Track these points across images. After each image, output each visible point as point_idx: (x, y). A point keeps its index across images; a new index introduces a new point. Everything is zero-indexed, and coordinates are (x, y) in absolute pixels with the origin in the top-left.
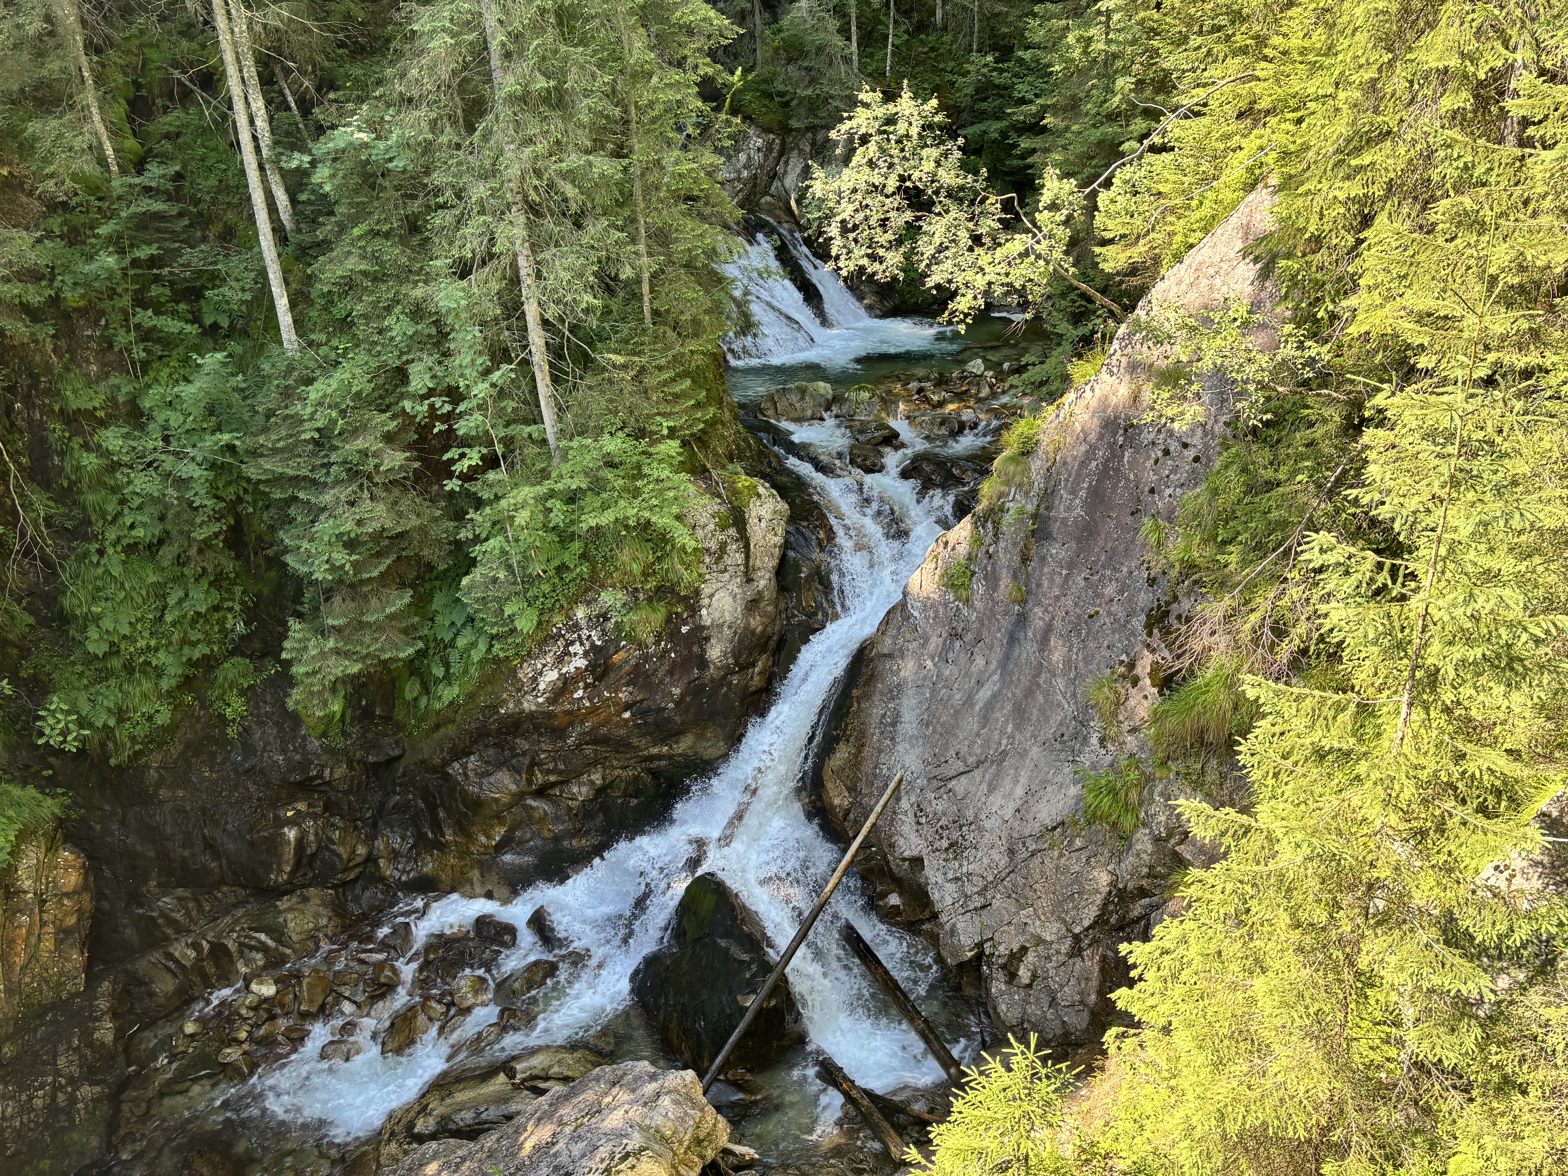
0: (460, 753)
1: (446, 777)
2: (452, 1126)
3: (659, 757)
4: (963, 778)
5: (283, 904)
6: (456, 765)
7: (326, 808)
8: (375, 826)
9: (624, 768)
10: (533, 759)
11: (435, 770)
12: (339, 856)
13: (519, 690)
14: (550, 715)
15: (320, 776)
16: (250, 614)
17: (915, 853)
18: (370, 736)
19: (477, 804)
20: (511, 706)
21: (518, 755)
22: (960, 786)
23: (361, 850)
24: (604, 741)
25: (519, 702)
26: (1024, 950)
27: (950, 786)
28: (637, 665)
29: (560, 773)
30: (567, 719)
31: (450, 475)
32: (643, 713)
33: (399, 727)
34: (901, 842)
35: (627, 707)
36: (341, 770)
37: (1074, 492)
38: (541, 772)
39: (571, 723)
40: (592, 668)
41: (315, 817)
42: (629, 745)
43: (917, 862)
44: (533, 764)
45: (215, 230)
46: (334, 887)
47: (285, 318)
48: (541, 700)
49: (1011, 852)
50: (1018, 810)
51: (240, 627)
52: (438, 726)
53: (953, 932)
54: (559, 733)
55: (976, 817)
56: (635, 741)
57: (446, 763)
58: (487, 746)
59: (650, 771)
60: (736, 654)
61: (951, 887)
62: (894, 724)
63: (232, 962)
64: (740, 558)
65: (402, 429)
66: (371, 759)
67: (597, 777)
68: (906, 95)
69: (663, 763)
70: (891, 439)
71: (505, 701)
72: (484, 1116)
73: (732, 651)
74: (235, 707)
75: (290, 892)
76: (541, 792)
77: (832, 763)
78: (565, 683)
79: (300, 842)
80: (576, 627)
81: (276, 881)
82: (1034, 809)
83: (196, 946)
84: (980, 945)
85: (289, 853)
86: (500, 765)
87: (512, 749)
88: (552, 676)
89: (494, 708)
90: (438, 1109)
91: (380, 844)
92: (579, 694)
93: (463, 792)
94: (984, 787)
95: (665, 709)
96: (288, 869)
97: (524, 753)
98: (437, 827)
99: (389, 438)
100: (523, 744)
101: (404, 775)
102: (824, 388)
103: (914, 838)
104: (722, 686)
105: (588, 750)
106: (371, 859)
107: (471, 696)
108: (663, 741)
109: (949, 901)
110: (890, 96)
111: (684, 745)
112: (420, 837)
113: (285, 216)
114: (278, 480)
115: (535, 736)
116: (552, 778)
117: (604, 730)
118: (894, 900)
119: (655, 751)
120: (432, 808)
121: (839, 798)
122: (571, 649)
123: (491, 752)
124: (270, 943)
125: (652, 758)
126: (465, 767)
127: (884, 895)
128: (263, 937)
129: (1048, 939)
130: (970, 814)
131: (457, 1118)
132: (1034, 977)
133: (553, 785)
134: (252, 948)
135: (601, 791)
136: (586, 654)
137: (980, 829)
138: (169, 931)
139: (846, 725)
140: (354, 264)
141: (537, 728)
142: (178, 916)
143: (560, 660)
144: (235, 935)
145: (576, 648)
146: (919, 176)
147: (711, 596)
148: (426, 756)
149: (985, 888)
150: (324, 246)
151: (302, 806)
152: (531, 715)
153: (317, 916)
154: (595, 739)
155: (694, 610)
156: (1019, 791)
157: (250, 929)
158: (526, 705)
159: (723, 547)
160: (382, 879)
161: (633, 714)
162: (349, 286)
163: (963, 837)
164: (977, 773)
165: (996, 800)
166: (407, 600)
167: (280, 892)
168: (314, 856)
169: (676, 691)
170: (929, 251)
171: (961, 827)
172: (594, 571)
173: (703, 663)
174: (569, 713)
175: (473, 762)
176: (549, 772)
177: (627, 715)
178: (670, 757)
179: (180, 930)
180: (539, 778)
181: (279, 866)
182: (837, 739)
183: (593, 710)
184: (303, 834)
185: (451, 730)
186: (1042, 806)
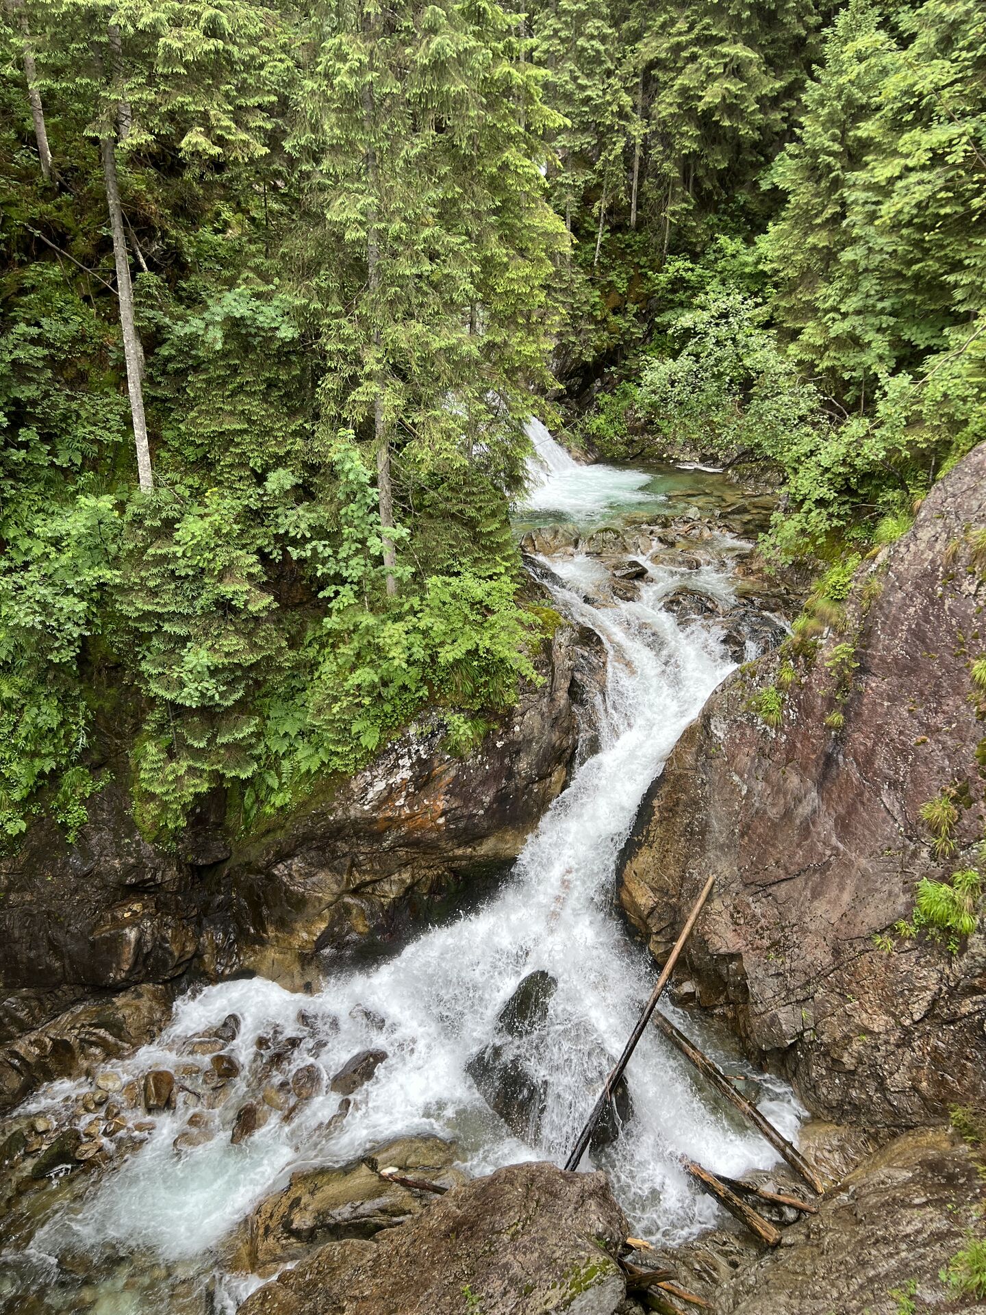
0: (283, 856)
1: (271, 878)
2: (331, 1221)
3: (462, 858)
4: (783, 885)
5: (119, 1001)
6: (281, 866)
7: (159, 909)
8: (199, 924)
9: (429, 868)
10: (353, 861)
11: (259, 872)
12: (171, 954)
13: (349, 799)
14: (374, 821)
15: (153, 879)
16: (93, 728)
17: (733, 950)
18: (200, 840)
19: (301, 903)
20: (340, 813)
21: (339, 857)
22: (782, 891)
23: (190, 948)
24: (416, 843)
25: (346, 810)
27: (770, 891)
28: (457, 776)
29: (375, 873)
30: (387, 824)
32: (456, 819)
33: (229, 832)
34: (716, 939)
35: (443, 813)
36: (172, 872)
37: (893, 635)
38: (359, 872)
39: (388, 828)
40: (415, 779)
41: (151, 917)
42: (437, 847)
43: (734, 957)
44: (353, 865)
46: (165, 982)
47: (144, 460)
48: (366, 808)
49: (836, 952)
50: (845, 915)
51: (83, 741)
52: (268, 831)
53: (772, 1022)
54: (377, 837)
55: (800, 919)
56: (443, 844)
57: (271, 864)
58: (309, 849)
59: (451, 870)
60: (539, 766)
61: (772, 982)
62: (703, 833)
63: (73, 1058)
66: (200, 862)
67: (406, 876)
69: (464, 863)
71: (334, 809)
72: (361, 1211)
73: (537, 764)
74: (77, 814)
75: (126, 989)
76: (355, 892)
77: (634, 866)
78: (390, 793)
79: (139, 941)
80: (408, 742)
81: (115, 978)
82: (861, 915)
83: (37, 1043)
84: (799, 1033)
85: (128, 954)
86: (322, 866)
87: (333, 852)
88: (380, 786)
89: (323, 815)
90: (313, 1203)
91: (205, 941)
92: (401, 802)
93: (287, 890)
94: (808, 893)
95: (476, 815)
96: (126, 967)
97: (345, 855)
98: (260, 924)
100: (342, 847)
101: (228, 875)
103: (730, 935)
104: (524, 794)
105: (402, 852)
106: (198, 955)
107: (303, 805)
108: (467, 844)
109: (769, 994)
111: (486, 848)
112: (242, 933)
115: (354, 840)
116: (368, 878)
117: (418, 834)
118: (690, 987)
119: (459, 852)
120: (256, 905)
121: (642, 897)
122: (400, 762)
123: (313, 853)
124: (110, 1038)
125: (455, 858)
126: (289, 867)
127: (679, 983)
128: (102, 1032)
129: (876, 1030)
130: (793, 917)
131: (334, 1212)
132: (860, 1062)
133: (366, 884)
134: (92, 1044)
135: (409, 889)
136: (412, 766)
137: (804, 931)
138: (13, 1029)
139: (648, 832)
141: (358, 832)
142: (22, 1015)
143: (390, 772)
144: (76, 1031)
145: (406, 762)
147: (523, 714)
148: (253, 858)
149: (808, 983)
151: (137, 907)
152: (355, 822)
153: (151, 1011)
154: (409, 842)
155: (508, 727)
156: (846, 897)
157: (91, 1025)
158: (352, 812)
160: (207, 973)
161: (447, 821)
163: (786, 938)
164: (799, 882)
165: (820, 907)
167: (117, 989)
168: (148, 954)
169: (487, 799)
171: (783, 929)
172: (432, 693)
173: (510, 775)
174: (390, 819)
175: (297, 863)
176: (365, 872)
177: (441, 821)
178: (471, 858)
179: (24, 1028)
180: (358, 878)
181: (118, 964)
182: (640, 845)
183: (411, 817)
184: (142, 933)
185: (280, 836)
186: (870, 911)
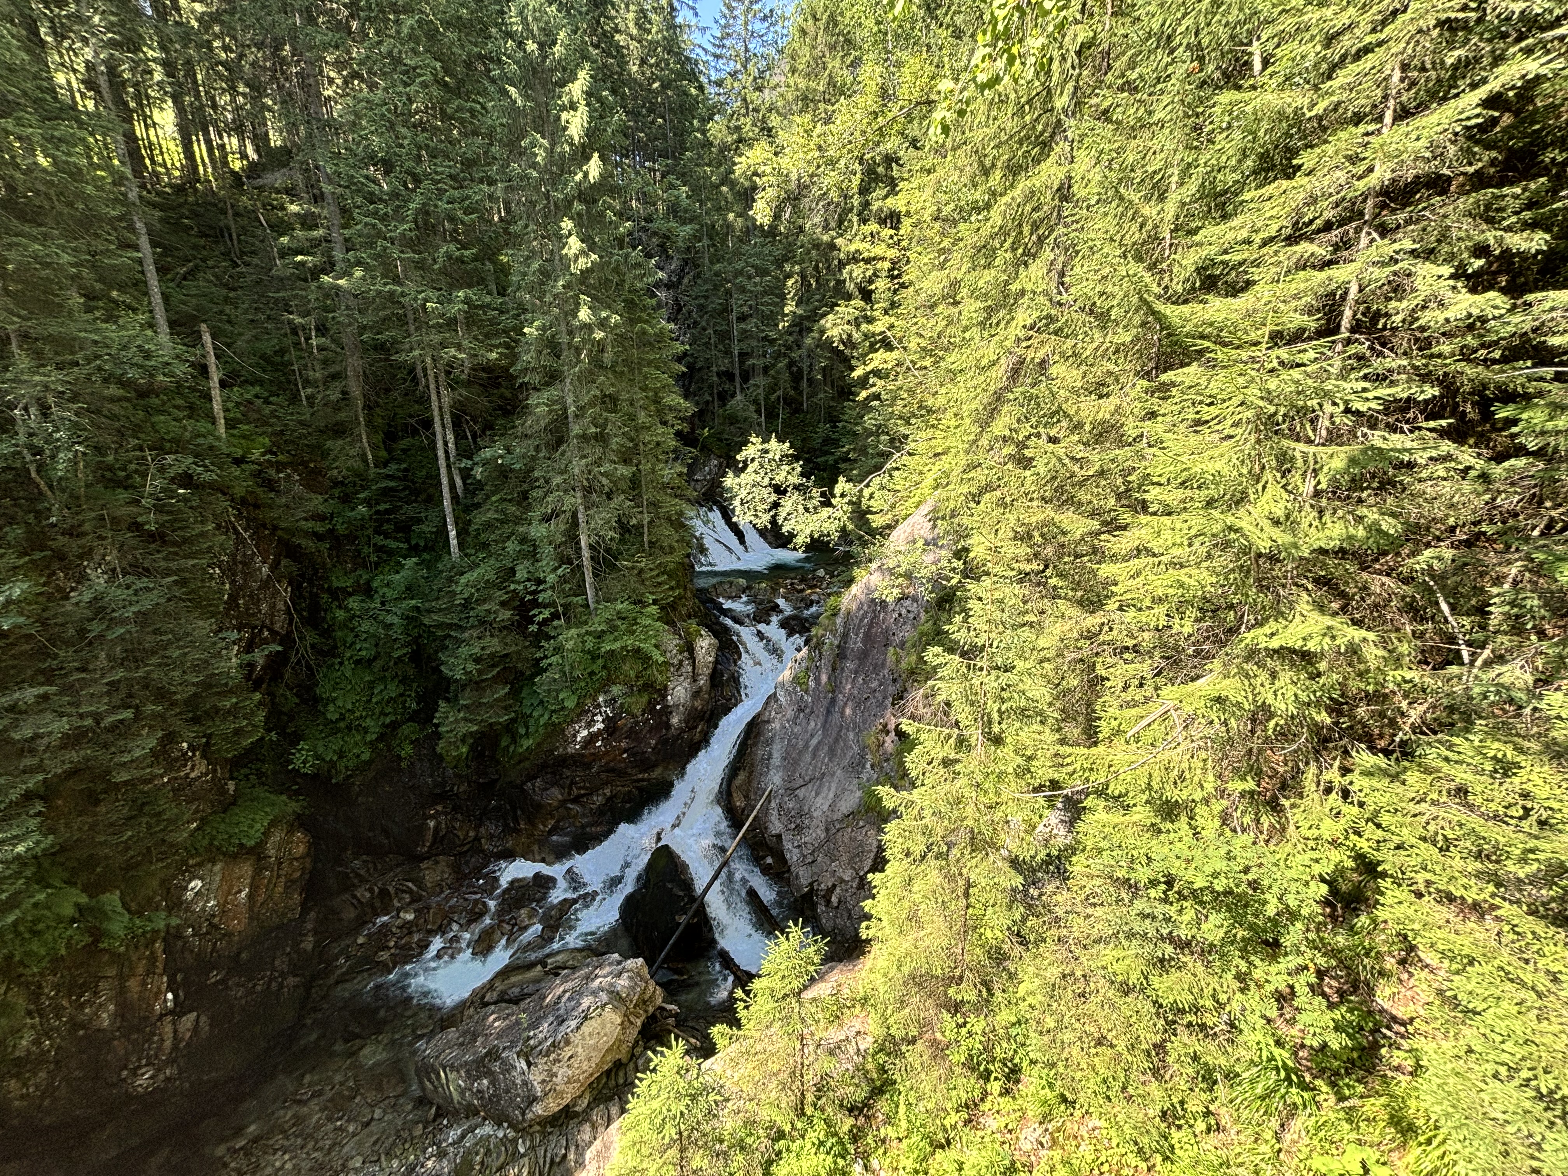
0: (532, 778)
1: (523, 791)
2: (506, 998)
3: (643, 780)
4: (802, 789)
5: (423, 865)
6: (529, 784)
7: (453, 809)
8: (480, 819)
9: (623, 786)
10: (572, 781)
11: (517, 787)
12: (458, 837)
13: (566, 741)
14: (583, 755)
15: (452, 790)
16: (420, 699)
17: (778, 832)
18: (481, 767)
19: (539, 806)
20: (561, 750)
21: (564, 779)
22: (801, 793)
23: (472, 834)
24: (613, 770)
25: (565, 748)
26: (834, 886)
27: (796, 793)
28: (632, 727)
29: (587, 789)
30: (592, 757)
31: (532, 623)
32: (634, 755)
33: (498, 762)
34: (771, 825)
35: (625, 751)
36: (464, 787)
37: (857, 635)
38: (576, 788)
39: (594, 760)
40: (606, 729)
41: (446, 814)
42: (626, 773)
43: (779, 837)
44: (572, 783)
45: (423, 496)
46: (454, 855)
47: (454, 542)
48: (578, 747)
49: (827, 830)
50: (830, 806)
51: (414, 706)
52: (520, 762)
53: (797, 877)
54: (588, 766)
55: (809, 810)
56: (629, 771)
57: (524, 783)
58: (547, 773)
59: (637, 788)
60: (687, 722)
61: (796, 851)
62: (768, 759)
63: (391, 900)
64: (690, 668)
65: (511, 599)
66: (481, 781)
67: (607, 791)
68: (774, 439)
69: (645, 783)
70: (776, 608)
71: (557, 748)
72: (525, 991)
73: (685, 720)
74: (408, 750)
75: (428, 858)
76: (576, 800)
77: (736, 782)
78: (591, 738)
79: (437, 828)
80: (599, 706)
81: (421, 851)
82: (838, 805)
83: (371, 890)
84: (811, 884)
85: (429, 836)
86: (553, 784)
87: (561, 775)
88: (585, 733)
89: (551, 751)
90: (499, 986)
91: (483, 830)
92: (599, 744)
93: (532, 800)
94: (813, 793)
95: (646, 752)
96: (428, 844)
97: (567, 778)
98: (516, 820)
99: (503, 604)
100: (567, 773)
101: (500, 790)
102: (742, 581)
103: (777, 822)
104: (679, 739)
105: (603, 776)
106: (477, 839)
107: (539, 745)
108: (645, 771)
109: (795, 859)
110: (766, 441)
111: (656, 773)
112: (506, 826)
113: (460, 491)
114: (441, 625)
115: (574, 768)
116: (583, 792)
117: (612, 764)
118: (769, 860)
119: (641, 776)
120: (514, 809)
121: (739, 803)
122: (596, 718)
123: (549, 776)
124: (414, 888)
125: (639, 780)
126: (534, 785)
127: (764, 858)
128: (410, 885)
129: (847, 879)
130: (806, 809)
131: (510, 993)
132: (840, 902)
133: (583, 796)
134: (403, 891)
135: (609, 799)
136: (603, 721)
137: (811, 817)
138: (356, 881)
139: (742, 760)
140: (491, 515)
141: (575, 762)
142: (362, 872)
143: (589, 725)
144: (394, 884)
145: (599, 718)
146: (779, 478)
147: (673, 689)
148: (513, 779)
149: (814, 851)
150: (478, 506)
151: (439, 808)
152: (572, 756)
153: (443, 872)
154: (607, 769)
155: (664, 697)
156: (831, 795)
157: (404, 880)
158: (569, 750)
159: (681, 662)
160: (483, 851)
161: (628, 755)
162: (489, 526)
163: (802, 822)
164: (810, 786)
165: (819, 800)
166: (507, 690)
167: (422, 858)
168: (444, 837)
169: (653, 742)
170: (783, 515)
171: (801, 816)
172: (609, 675)
173: (668, 726)
174: (593, 754)
175: (538, 782)
176: (581, 788)
177: (625, 756)
178: (648, 780)
179: (363, 880)
180: (575, 792)
181: (423, 842)
182: (739, 769)
183: (606, 753)
184: (438, 824)
185: (527, 764)
186: (843, 803)
